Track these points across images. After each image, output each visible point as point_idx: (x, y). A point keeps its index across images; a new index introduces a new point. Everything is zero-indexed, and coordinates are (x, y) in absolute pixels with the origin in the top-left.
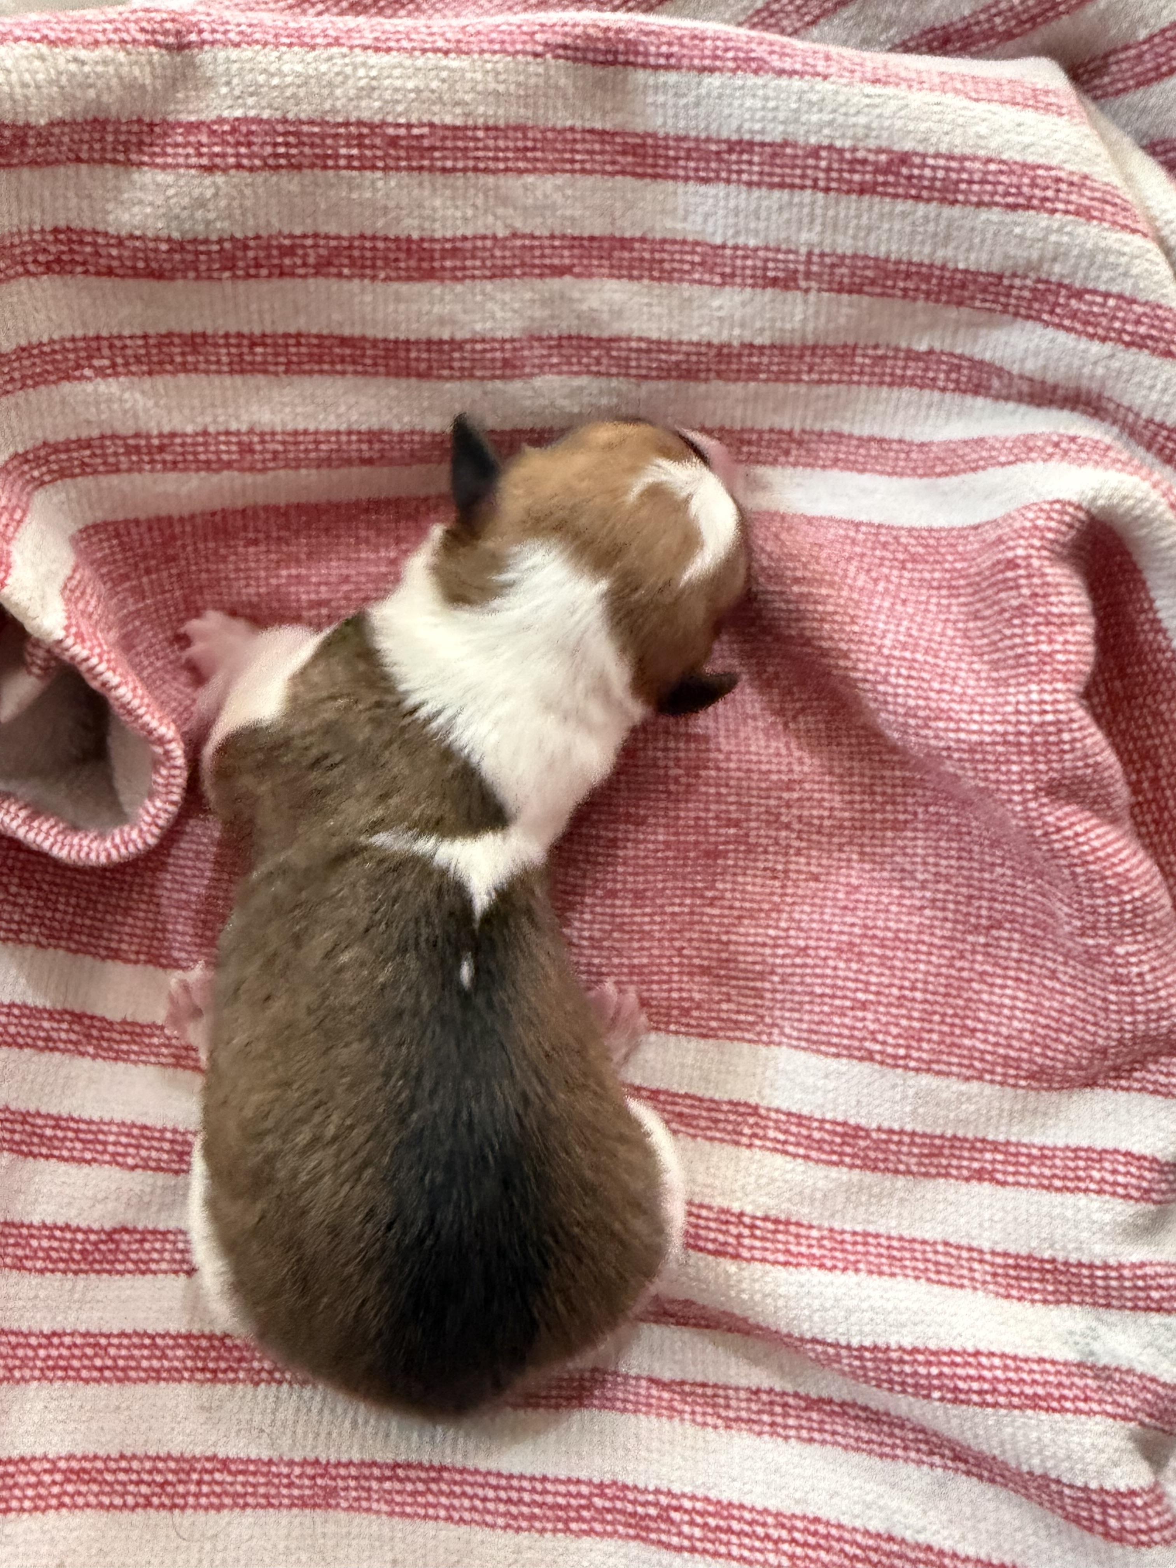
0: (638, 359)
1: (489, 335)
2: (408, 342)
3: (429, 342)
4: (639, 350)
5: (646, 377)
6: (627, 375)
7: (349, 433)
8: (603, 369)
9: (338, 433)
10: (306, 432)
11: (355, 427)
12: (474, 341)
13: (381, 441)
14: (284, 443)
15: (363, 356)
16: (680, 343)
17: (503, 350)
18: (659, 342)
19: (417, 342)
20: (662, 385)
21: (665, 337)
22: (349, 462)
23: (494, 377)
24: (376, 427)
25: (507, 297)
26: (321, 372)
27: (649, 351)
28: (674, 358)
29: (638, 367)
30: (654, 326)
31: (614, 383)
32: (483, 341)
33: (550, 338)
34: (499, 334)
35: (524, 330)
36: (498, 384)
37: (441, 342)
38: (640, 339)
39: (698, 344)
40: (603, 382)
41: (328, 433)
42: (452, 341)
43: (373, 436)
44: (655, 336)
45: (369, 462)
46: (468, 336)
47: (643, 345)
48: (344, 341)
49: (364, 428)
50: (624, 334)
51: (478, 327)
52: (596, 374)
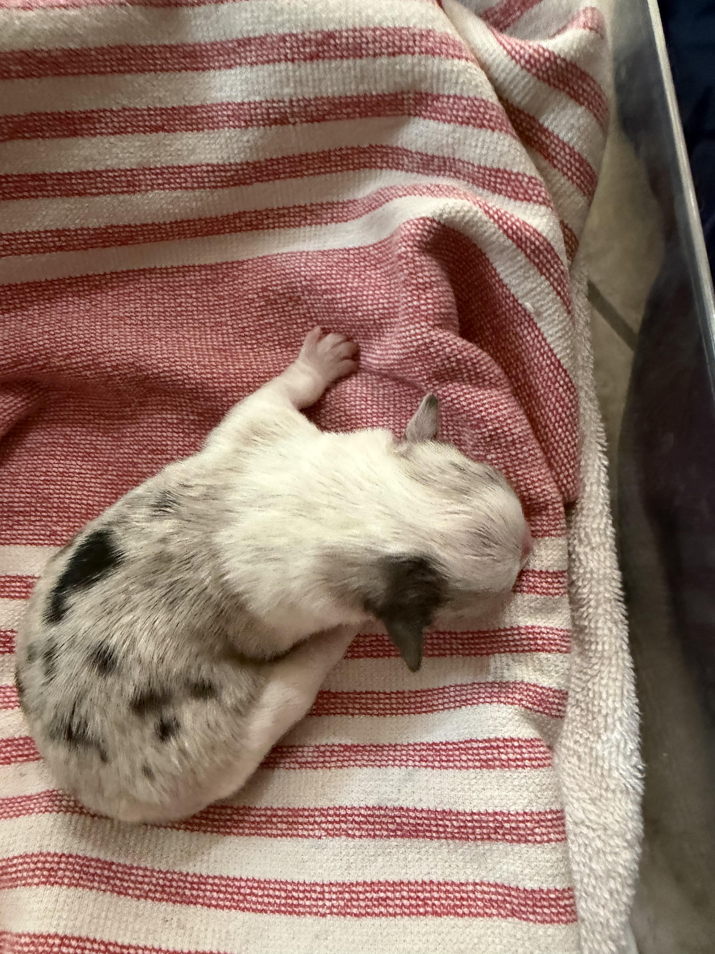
0: (208, 177)
1: (116, 168)
2: (69, 174)
3: (82, 173)
4: (208, 172)
5: (216, 187)
6: (204, 187)
7: (46, 232)
8: (189, 185)
9: (39, 232)
10: (20, 233)
11: (48, 228)
12: (107, 171)
13: (65, 236)
14: (8, 240)
15: (46, 185)
16: (230, 165)
17: (126, 176)
18: (218, 165)
19: (74, 174)
20: (226, 191)
21: (221, 162)
22: (49, 249)
23: (123, 192)
24: (60, 228)
25: (125, 144)
26: (23, 197)
27: (213, 171)
28: (229, 174)
29: (210, 181)
30: (214, 156)
31: (197, 193)
32: (114, 171)
33: (156, 168)
34: (122, 167)
35: (139, 164)
36: (127, 196)
37: (88, 172)
38: (208, 165)
39: (241, 164)
40: (191, 193)
41: (33, 233)
42: (95, 172)
43: (59, 233)
44: (215, 162)
45: (61, 248)
46: (103, 168)
47: (210, 168)
48: (34, 177)
49: (54, 228)
50: (198, 163)
51: (109, 163)
52: (186, 188)
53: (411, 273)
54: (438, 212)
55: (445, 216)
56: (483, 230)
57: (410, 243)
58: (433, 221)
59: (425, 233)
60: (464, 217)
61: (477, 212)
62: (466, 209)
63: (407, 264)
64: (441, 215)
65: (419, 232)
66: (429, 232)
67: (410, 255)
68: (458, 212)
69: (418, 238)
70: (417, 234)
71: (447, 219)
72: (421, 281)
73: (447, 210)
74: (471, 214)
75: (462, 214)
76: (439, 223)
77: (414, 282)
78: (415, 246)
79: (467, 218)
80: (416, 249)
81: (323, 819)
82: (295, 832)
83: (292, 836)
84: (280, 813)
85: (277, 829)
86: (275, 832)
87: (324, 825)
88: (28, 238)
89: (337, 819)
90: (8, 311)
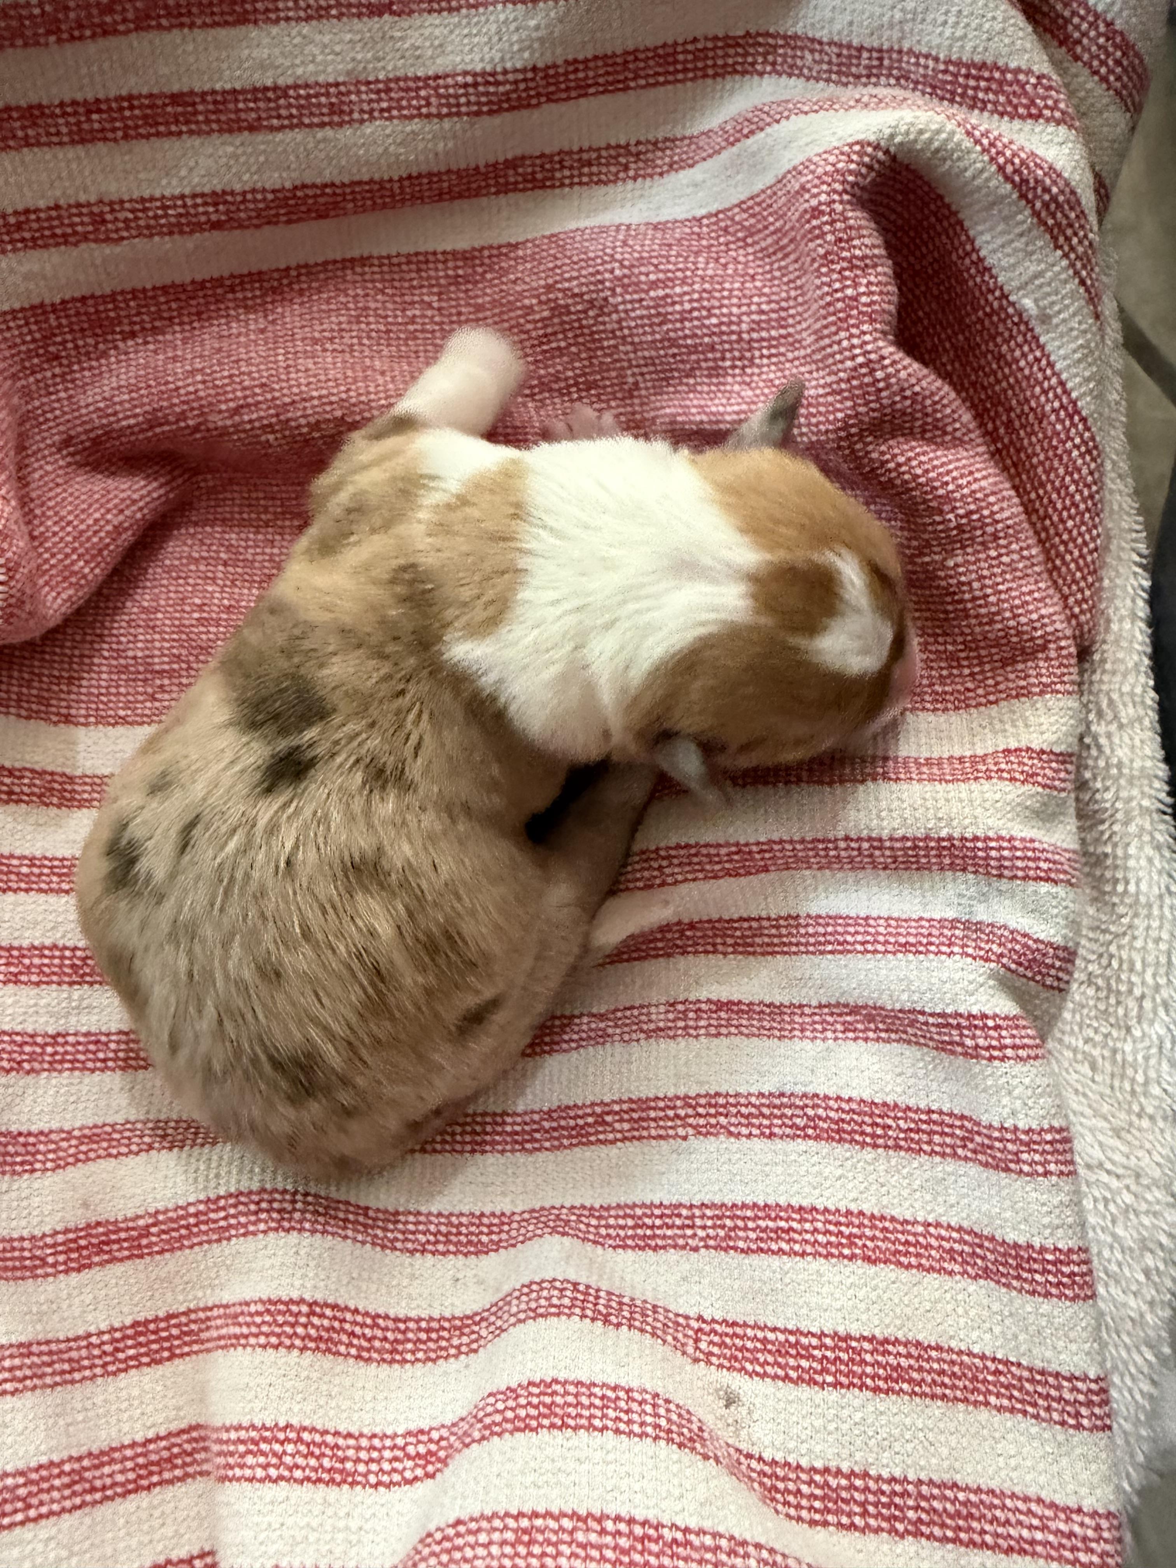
0: (466, 95)
1: (311, 80)
2: (234, 91)
3: (255, 90)
4: (466, 85)
5: (478, 114)
6: (458, 114)
7: (194, 196)
8: (434, 110)
9: (182, 197)
10: (152, 199)
11: (198, 190)
12: (296, 87)
13: (226, 202)
14: (132, 211)
15: (196, 113)
16: (505, 72)
17: (328, 95)
18: (484, 74)
19: (243, 91)
20: (497, 120)
21: (488, 69)
22: (198, 227)
23: (322, 125)
24: (218, 189)
25: (327, 39)
26: (158, 134)
27: (475, 85)
28: (501, 89)
29: (468, 103)
30: (477, 58)
31: (447, 124)
32: (307, 86)
33: (377, 81)
34: (321, 79)
35: (349, 73)
36: (328, 132)
37: (266, 89)
38: (465, 73)
39: (524, 70)
40: (435, 125)
41: (173, 198)
42: (275, 88)
43: (217, 198)
44: (478, 68)
45: (217, 226)
46: (290, 81)
47: (469, 79)
48: (176, 98)
49: (207, 190)
50: (449, 70)
51: (300, 71)
52: (428, 116)
53: (841, 240)
54: (887, 132)
55: (898, 139)
56: (961, 164)
57: (838, 187)
58: (877, 147)
59: (864, 170)
60: (931, 140)
61: (952, 133)
62: (934, 127)
63: (832, 222)
64: (892, 136)
65: (853, 166)
66: (870, 168)
67: (838, 207)
68: (921, 132)
69: (851, 178)
70: (850, 172)
71: (901, 144)
72: (858, 252)
73: (903, 129)
74: (944, 136)
75: (927, 135)
76: (887, 152)
77: (845, 254)
78: (845, 191)
79: (936, 144)
80: (846, 197)
81: (690, 1111)
82: (645, 1133)
83: (640, 1138)
84: (616, 1108)
85: (614, 1131)
86: (611, 1136)
87: (691, 1121)
88: (164, 207)
89: (712, 1111)
90: (133, 335)
